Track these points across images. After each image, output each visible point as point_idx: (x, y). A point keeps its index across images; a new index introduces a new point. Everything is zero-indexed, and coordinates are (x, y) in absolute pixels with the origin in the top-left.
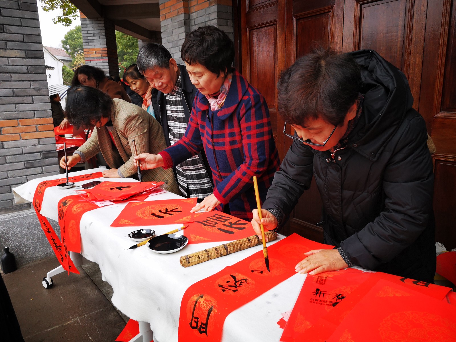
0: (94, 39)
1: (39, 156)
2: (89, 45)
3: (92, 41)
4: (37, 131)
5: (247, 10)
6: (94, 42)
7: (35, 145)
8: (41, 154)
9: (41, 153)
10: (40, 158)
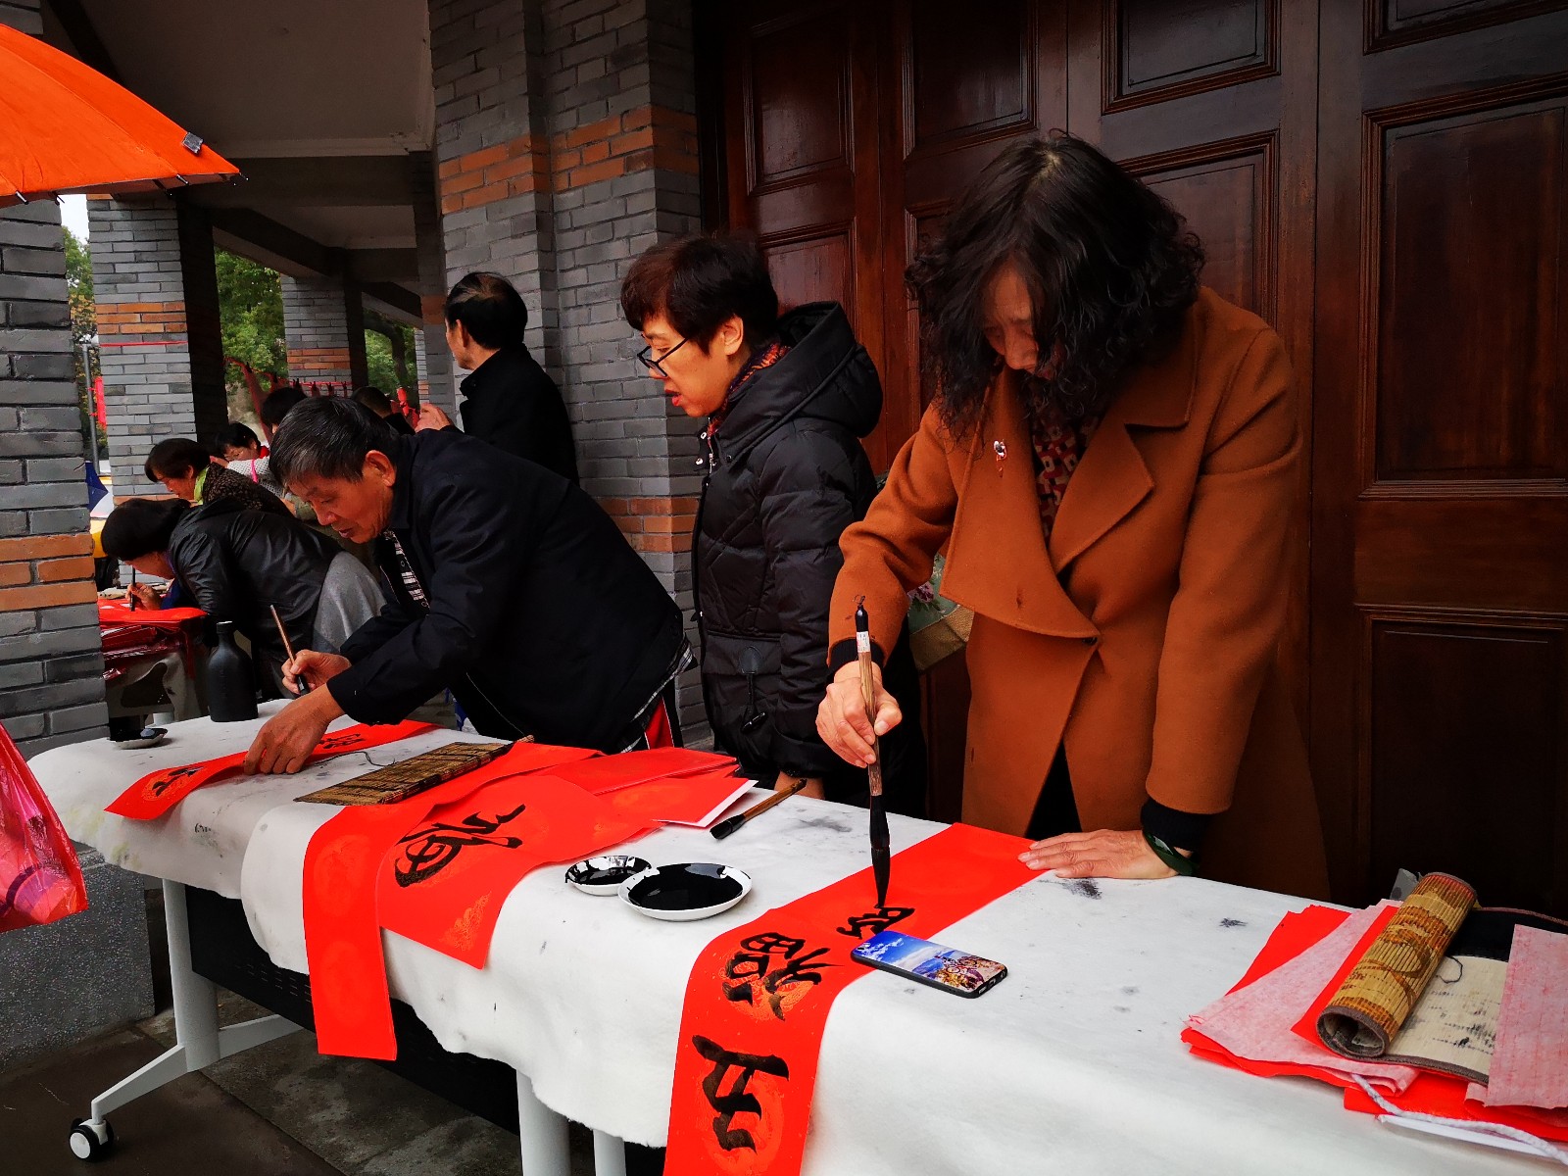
0: (136, 273)
1: (36, 671)
2: (116, 291)
3: (131, 278)
4: (32, 582)
5: (750, 189)
6: (137, 282)
7: (25, 632)
8: (43, 664)
9: (46, 661)
10: (41, 680)
